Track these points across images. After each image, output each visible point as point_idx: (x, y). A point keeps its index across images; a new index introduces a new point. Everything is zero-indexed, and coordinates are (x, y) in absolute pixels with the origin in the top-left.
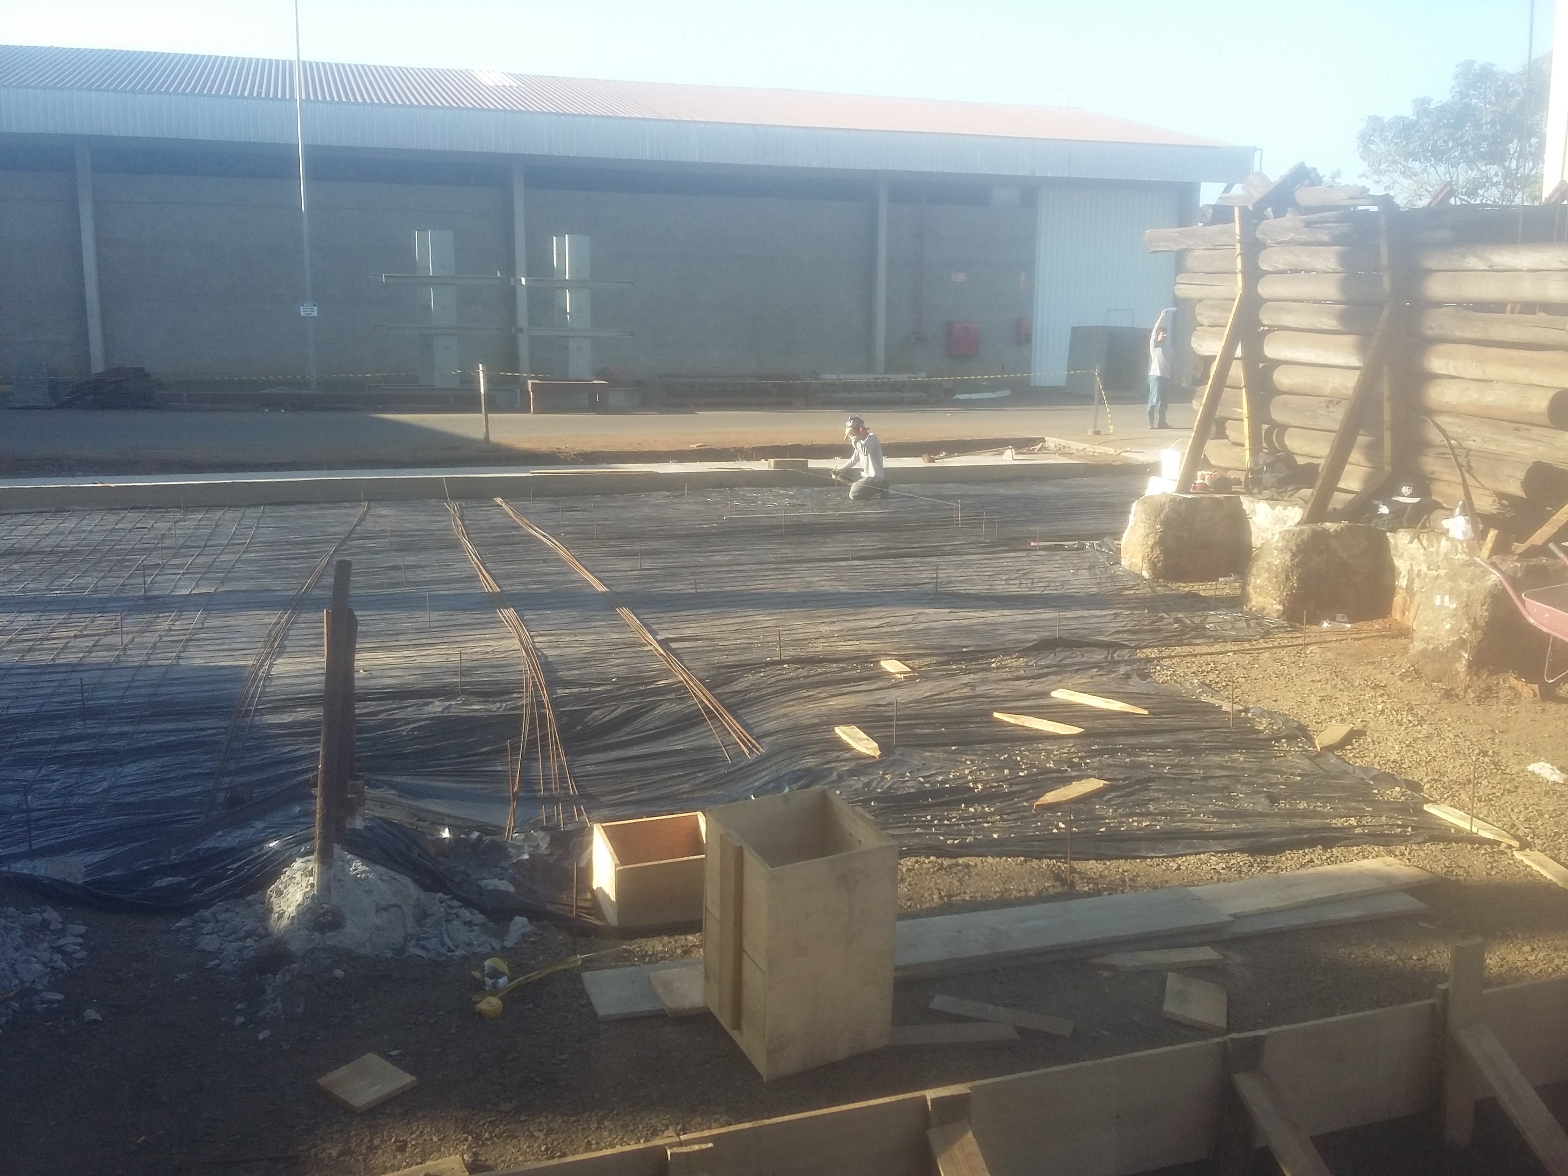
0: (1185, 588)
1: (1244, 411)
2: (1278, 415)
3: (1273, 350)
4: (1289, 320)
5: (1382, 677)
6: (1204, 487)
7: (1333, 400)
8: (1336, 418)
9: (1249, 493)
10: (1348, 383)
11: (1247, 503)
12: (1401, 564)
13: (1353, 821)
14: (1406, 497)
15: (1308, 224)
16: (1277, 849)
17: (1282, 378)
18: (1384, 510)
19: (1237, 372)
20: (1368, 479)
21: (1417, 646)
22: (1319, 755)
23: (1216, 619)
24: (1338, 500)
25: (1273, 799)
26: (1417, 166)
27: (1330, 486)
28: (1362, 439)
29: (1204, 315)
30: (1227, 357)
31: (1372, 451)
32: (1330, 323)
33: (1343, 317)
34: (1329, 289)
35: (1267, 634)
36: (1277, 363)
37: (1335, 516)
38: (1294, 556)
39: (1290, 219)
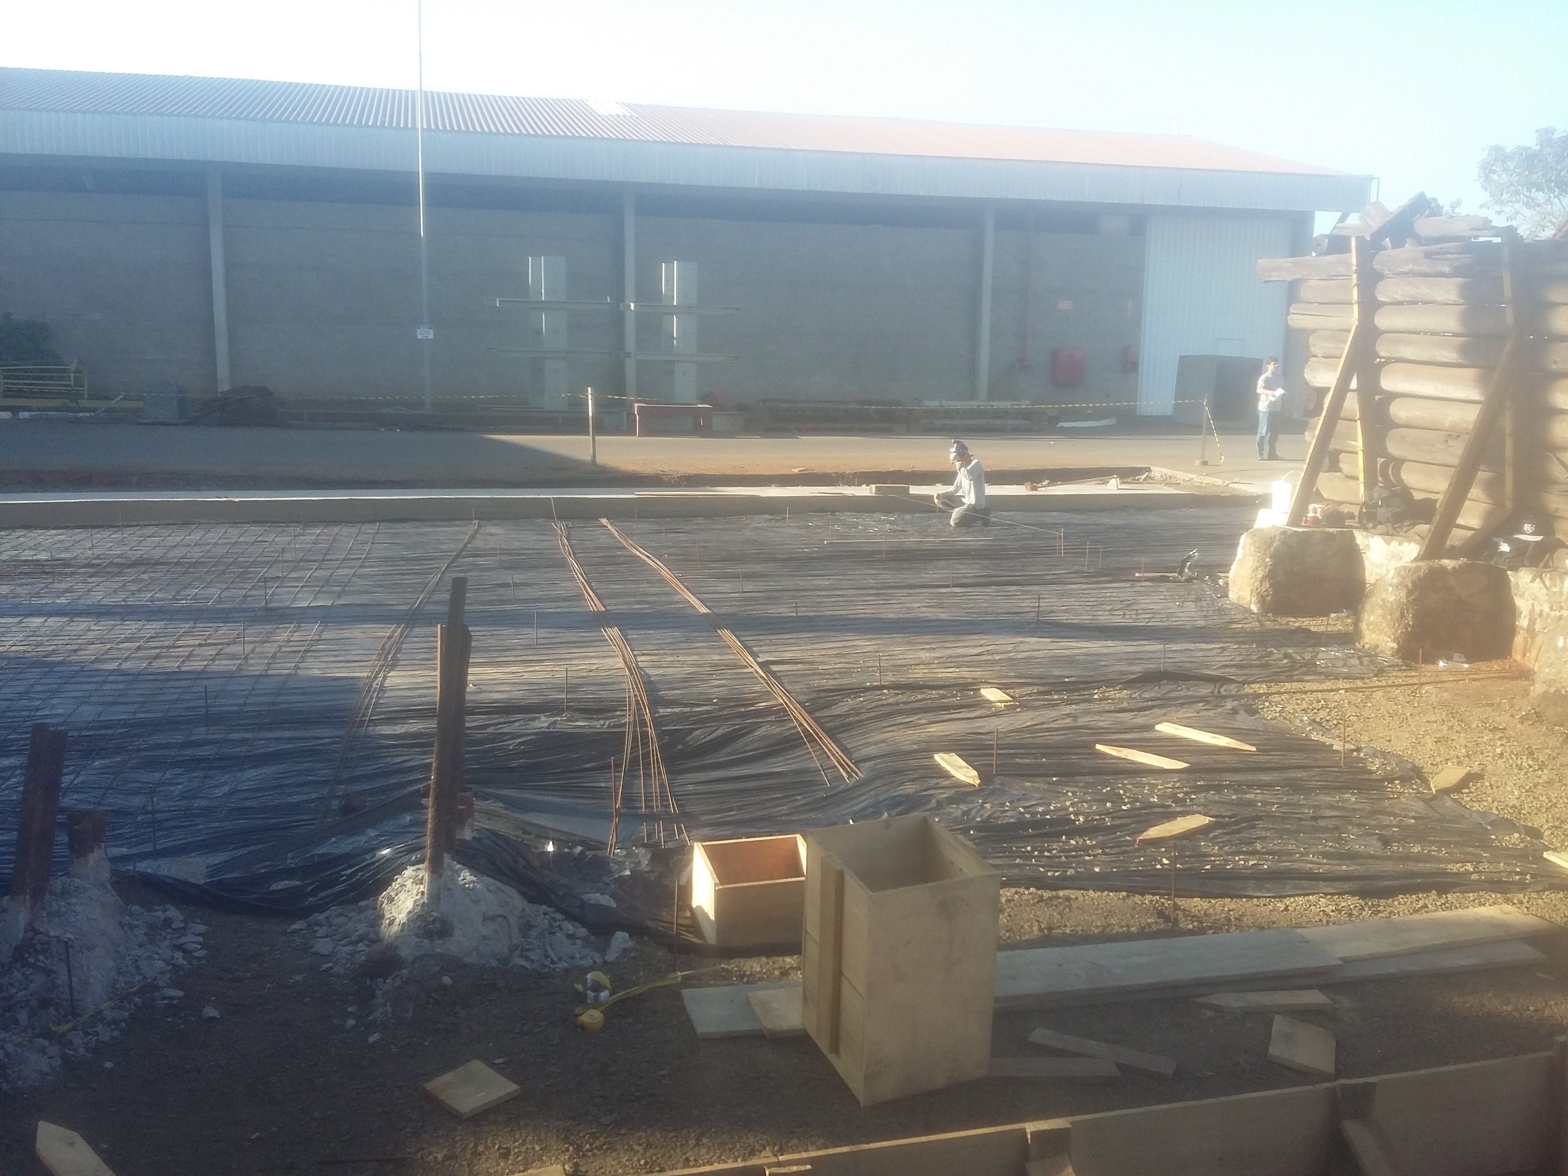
0: (1294, 623)
1: (1359, 443)
2: (1394, 448)
3: (1389, 382)
4: (1407, 352)
5: (1502, 720)
6: (1316, 521)
7: (1452, 434)
8: (1455, 453)
9: (1363, 527)
10: (1469, 417)
11: (1360, 538)
12: (1522, 604)
13: (1469, 867)
14: (1528, 535)
15: (1428, 255)
16: (1389, 893)
17: (1399, 411)
18: (1505, 548)
19: (1352, 404)
20: (1489, 516)
21: (1538, 688)
22: (1434, 798)
23: (1327, 655)
24: (1457, 537)
25: (1385, 842)
26: (1540, 196)
27: (1449, 521)
28: (1483, 475)
29: (1318, 346)
30: (1342, 389)
31: (1493, 488)
32: (1451, 356)
33: (1463, 350)
34: (1450, 321)
35: (1380, 672)
36: (1393, 396)
37: (1453, 553)
38: (1410, 593)
39: (1409, 249)
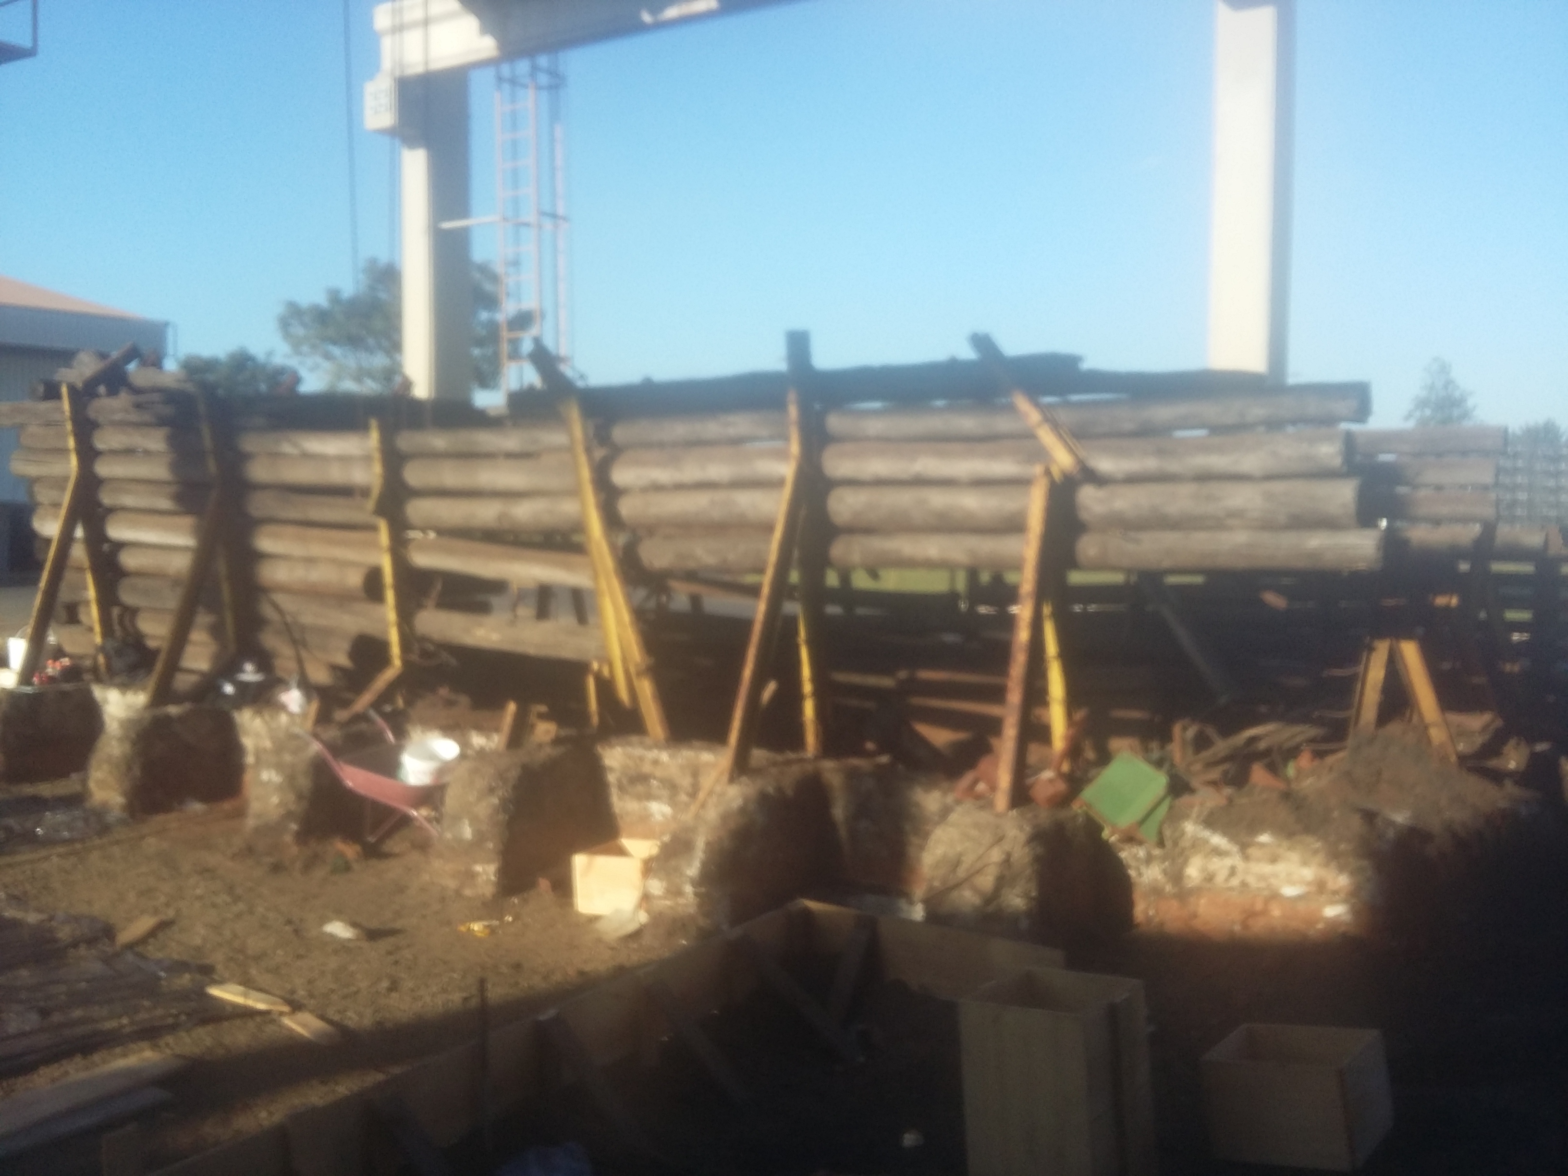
0: (28, 790)
1: (91, 593)
2: (128, 597)
3: (117, 531)
4: (128, 500)
6: (52, 679)
7: (175, 582)
8: (172, 601)
9: (99, 680)
10: (180, 564)
11: (98, 692)
12: (248, 742)
13: (125, 1021)
14: (250, 674)
15: (138, 406)
17: (129, 560)
18: (229, 689)
19: (79, 553)
20: (217, 658)
21: (251, 822)
22: (117, 955)
23: (54, 818)
24: (183, 682)
25: (44, 1013)
27: (173, 666)
28: (203, 619)
29: (43, 495)
30: (67, 538)
31: (216, 631)
32: (165, 504)
33: (178, 498)
34: (159, 470)
35: (105, 829)
36: (120, 545)
37: (177, 699)
38: (134, 744)
39: (124, 399)
